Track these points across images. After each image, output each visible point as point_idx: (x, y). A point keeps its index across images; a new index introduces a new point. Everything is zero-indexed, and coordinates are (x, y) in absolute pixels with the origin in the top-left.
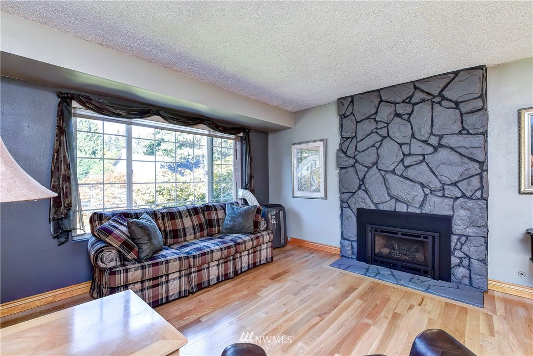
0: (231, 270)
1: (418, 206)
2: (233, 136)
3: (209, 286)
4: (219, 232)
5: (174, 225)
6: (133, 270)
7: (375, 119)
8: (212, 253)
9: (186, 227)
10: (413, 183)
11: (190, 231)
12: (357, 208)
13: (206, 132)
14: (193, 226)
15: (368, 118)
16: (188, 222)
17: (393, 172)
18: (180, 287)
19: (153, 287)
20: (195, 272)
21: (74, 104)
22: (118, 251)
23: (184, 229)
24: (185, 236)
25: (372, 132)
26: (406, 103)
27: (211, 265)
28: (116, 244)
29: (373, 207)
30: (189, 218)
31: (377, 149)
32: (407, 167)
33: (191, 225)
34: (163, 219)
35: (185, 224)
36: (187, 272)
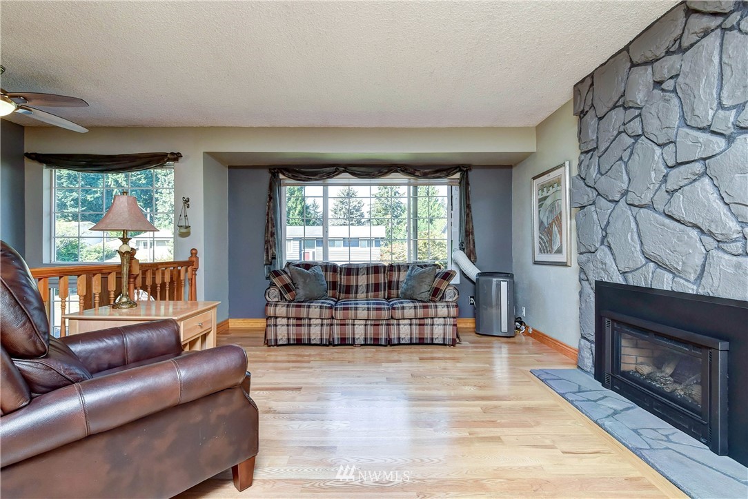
0: (383, 336)
1: (692, 277)
2: (445, 180)
3: (353, 344)
4: (398, 296)
5: (348, 280)
6: (280, 306)
7: (623, 106)
8: (356, 310)
9: (360, 284)
10: (682, 227)
11: (362, 289)
12: (596, 281)
13: (406, 181)
14: (368, 285)
15: (615, 107)
16: (362, 280)
17: (650, 206)
18: (321, 334)
19: (297, 325)
20: (337, 325)
21: (281, 176)
22: (280, 291)
23: (357, 286)
24: (356, 293)
25: (620, 133)
26: (673, 53)
27: (356, 323)
28: (279, 284)
29: (619, 280)
30: (365, 276)
31: (626, 164)
32: (671, 193)
33: (366, 283)
34: (341, 274)
35: (359, 281)
36: (329, 322)
